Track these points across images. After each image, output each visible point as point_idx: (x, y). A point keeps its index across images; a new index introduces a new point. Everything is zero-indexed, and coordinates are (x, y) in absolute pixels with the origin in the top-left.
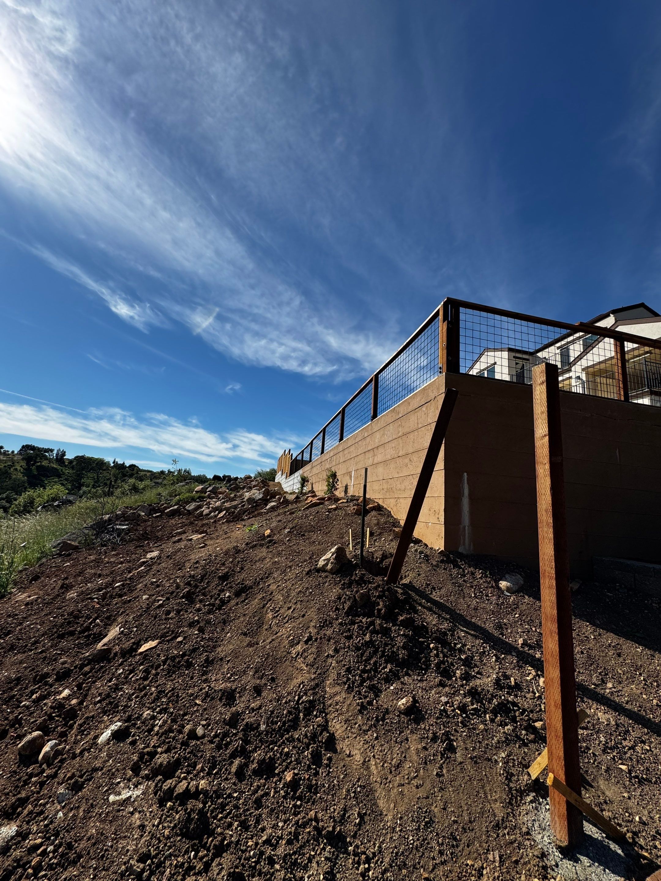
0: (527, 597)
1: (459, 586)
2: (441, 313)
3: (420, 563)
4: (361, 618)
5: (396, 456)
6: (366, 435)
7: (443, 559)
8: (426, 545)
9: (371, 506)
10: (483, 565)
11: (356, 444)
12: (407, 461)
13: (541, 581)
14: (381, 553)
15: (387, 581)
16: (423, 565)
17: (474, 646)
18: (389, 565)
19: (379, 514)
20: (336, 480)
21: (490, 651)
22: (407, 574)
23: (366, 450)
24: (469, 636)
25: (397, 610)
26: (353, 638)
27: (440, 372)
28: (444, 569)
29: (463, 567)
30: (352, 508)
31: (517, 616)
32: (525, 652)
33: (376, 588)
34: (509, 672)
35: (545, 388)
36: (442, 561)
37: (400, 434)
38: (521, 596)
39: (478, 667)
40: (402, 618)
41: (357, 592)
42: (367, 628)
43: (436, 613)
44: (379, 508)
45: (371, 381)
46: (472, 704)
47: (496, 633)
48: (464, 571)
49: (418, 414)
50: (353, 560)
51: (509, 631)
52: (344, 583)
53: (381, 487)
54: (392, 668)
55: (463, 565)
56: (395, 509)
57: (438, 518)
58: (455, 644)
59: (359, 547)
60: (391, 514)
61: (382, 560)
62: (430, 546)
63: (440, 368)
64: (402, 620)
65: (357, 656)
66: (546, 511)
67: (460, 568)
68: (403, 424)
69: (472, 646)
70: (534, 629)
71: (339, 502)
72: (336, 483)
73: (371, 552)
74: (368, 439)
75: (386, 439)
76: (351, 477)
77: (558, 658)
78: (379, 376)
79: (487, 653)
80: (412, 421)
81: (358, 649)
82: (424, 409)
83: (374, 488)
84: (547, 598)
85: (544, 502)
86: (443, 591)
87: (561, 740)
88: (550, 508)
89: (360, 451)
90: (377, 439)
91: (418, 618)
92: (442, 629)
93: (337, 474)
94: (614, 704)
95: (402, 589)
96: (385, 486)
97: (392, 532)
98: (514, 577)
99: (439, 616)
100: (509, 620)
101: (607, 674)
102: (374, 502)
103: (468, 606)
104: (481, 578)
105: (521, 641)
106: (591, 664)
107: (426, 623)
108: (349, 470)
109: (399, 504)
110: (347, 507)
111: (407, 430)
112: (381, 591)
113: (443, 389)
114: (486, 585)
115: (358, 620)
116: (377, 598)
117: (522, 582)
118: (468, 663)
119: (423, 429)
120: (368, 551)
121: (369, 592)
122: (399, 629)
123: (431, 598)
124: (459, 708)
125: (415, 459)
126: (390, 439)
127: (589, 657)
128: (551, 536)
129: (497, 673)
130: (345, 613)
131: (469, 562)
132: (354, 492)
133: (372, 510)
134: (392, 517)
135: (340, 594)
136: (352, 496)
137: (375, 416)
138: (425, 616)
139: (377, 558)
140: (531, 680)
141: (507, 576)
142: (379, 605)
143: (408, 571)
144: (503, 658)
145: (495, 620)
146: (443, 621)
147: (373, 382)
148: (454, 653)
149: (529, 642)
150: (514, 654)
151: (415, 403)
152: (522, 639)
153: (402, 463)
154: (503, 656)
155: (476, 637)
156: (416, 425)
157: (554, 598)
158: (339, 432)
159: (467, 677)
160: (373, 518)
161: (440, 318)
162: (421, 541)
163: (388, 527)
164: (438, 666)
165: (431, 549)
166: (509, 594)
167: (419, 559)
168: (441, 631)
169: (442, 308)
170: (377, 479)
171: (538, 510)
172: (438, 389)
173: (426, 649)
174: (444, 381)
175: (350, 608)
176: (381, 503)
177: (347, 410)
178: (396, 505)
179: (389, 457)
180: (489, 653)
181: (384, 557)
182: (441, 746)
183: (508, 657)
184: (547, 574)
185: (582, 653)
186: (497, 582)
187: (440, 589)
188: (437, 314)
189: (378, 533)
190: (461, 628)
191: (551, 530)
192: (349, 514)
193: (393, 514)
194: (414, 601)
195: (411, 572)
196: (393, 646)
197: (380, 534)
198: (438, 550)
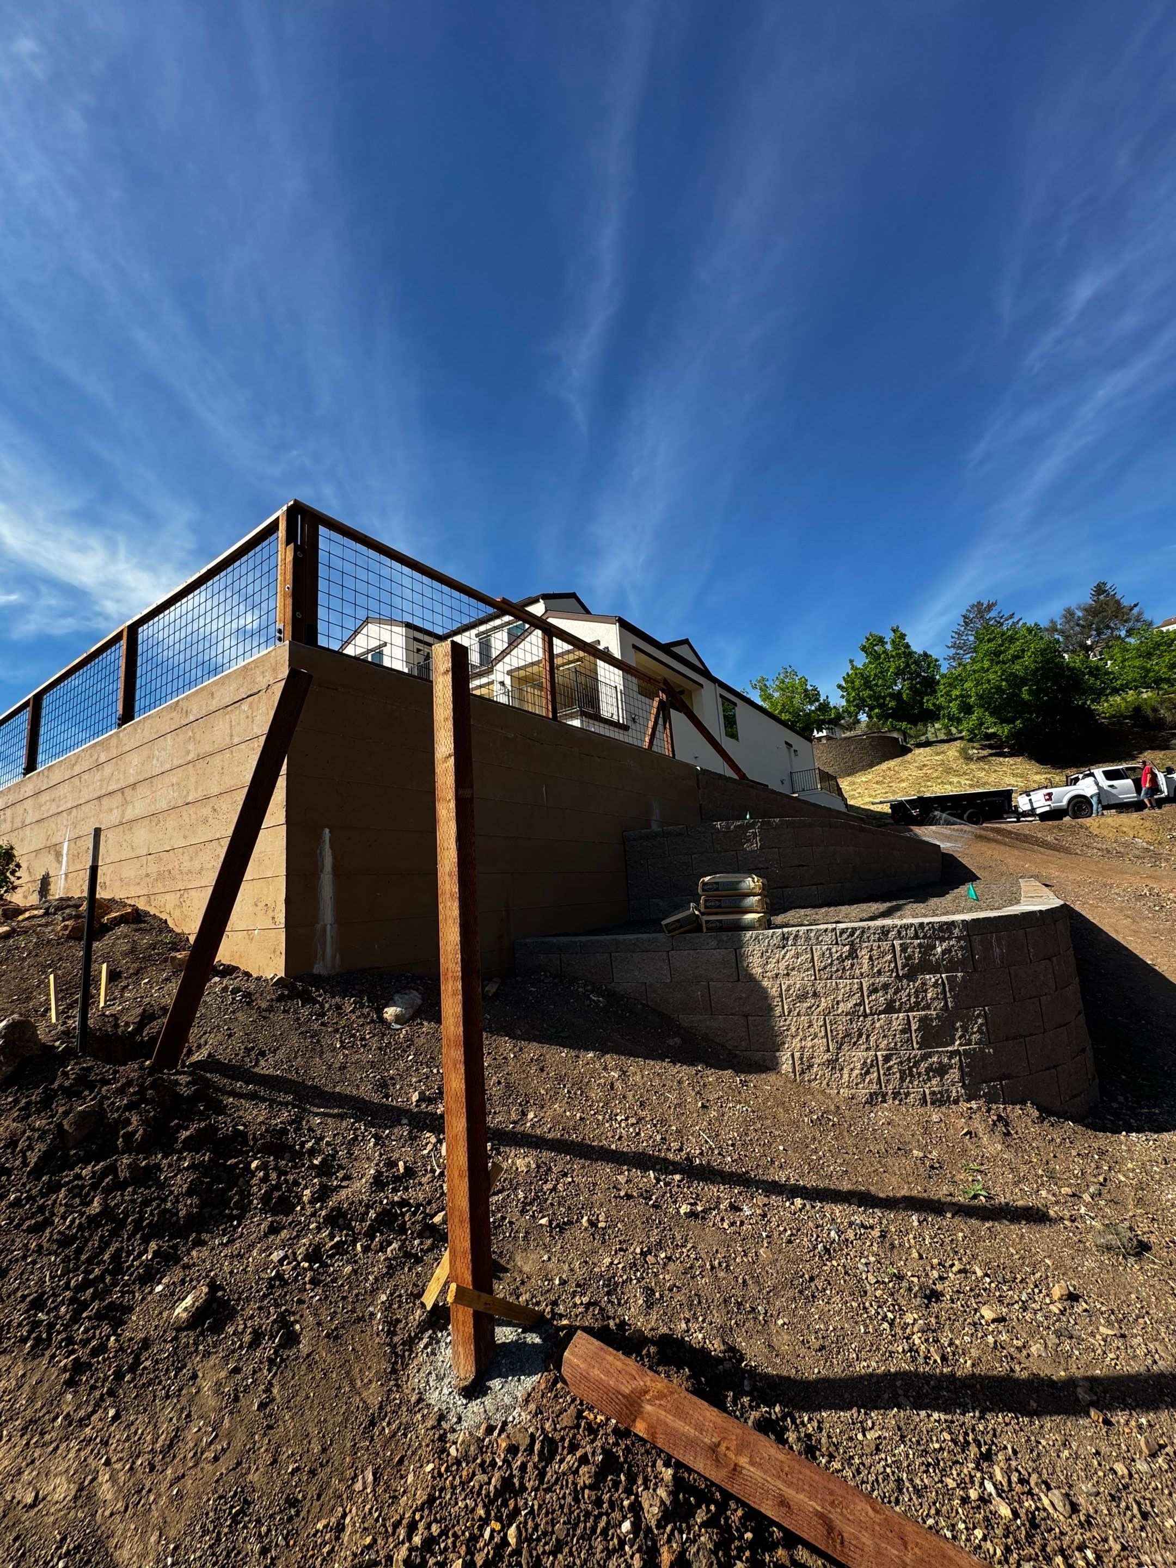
0: (426, 1023)
1: (312, 1037)
2: (282, 526)
3: (233, 1012)
4: (77, 1170)
5: (180, 803)
6: (103, 758)
7: (282, 993)
8: (248, 974)
9: (114, 915)
10: (357, 987)
11: (76, 780)
12: (206, 811)
13: (443, 988)
14: (139, 1011)
15: (151, 1068)
16: (239, 1014)
17: (338, 1134)
18: (159, 1033)
19: (136, 930)
20: (12, 866)
21: (366, 1131)
22: (202, 1041)
23: (103, 792)
24: (329, 1120)
25: (176, 1121)
26: (52, 1223)
27: (280, 639)
28: (285, 1011)
29: (320, 999)
30: (60, 925)
31: (411, 1058)
32: (421, 1112)
33: (121, 1091)
34: (395, 1156)
35: (450, 680)
36: (280, 998)
37: (190, 757)
38: (418, 1024)
39: (343, 1169)
40: (188, 1133)
41: (66, 1114)
42: (94, 1187)
43: (263, 1100)
44: (136, 917)
45: (118, 637)
46: (332, 1238)
47: (376, 1098)
48: (322, 1006)
49: (233, 717)
50: (57, 1043)
51: (398, 1087)
52: (29, 1104)
53: (143, 872)
54: (160, 1247)
55: (320, 996)
56: (176, 914)
57: (273, 918)
58: (303, 1144)
59: (76, 1012)
60: (168, 927)
61: (141, 1026)
62: (255, 976)
63: (280, 631)
64: (186, 1138)
65: (66, 1260)
66: (450, 875)
67: (315, 1002)
68: (198, 737)
69: (335, 1135)
70: (435, 1071)
71: (21, 918)
72: (13, 872)
73: (112, 1015)
74: (108, 769)
75: (156, 767)
76: (58, 855)
77: (464, 1100)
78: (140, 630)
79: (360, 1138)
80: (220, 731)
81: (65, 1241)
82: (245, 706)
83: (124, 876)
84: (451, 1012)
85: (447, 862)
86: (281, 1054)
87: (467, 1225)
88: (456, 870)
89: (85, 795)
90: (133, 767)
91: (225, 1122)
92: (276, 1125)
93: (15, 852)
94: (534, 1139)
95: (190, 1074)
96: (153, 869)
97: (169, 963)
98: (407, 997)
99: (272, 1102)
100: (397, 1069)
101: (528, 1102)
102: (125, 905)
103: (330, 1067)
104: (353, 1011)
105: (415, 1097)
106: (510, 1095)
107: (244, 1125)
108: (54, 841)
109: (188, 903)
110: (47, 925)
111: (207, 748)
112: (134, 1093)
113: (284, 672)
114: (361, 1021)
115: (68, 1175)
116: (124, 1112)
117: (419, 1001)
118: (326, 1169)
119: (243, 746)
120: (103, 1015)
121: (101, 1103)
122: (179, 1159)
123: (256, 1074)
124: (305, 1259)
125: (224, 807)
126: (168, 767)
127: (508, 1086)
128: (456, 912)
129: (377, 1165)
130: (30, 1173)
131: (332, 987)
132: (68, 889)
133: (118, 924)
134: (171, 931)
135: (13, 1134)
136: (61, 899)
137: (128, 716)
138: (241, 1113)
139: (127, 1024)
140: (429, 1153)
141: (396, 998)
142: (128, 1122)
143: (205, 1033)
144: (387, 1136)
145: (375, 1077)
146: (280, 1110)
147: (124, 642)
148: (301, 1160)
149: (427, 1093)
150: (405, 1121)
151: (226, 695)
152: (417, 1093)
153: (194, 817)
154: (387, 1132)
155: (341, 1117)
156: (228, 739)
157: (459, 1009)
158: (24, 752)
159: (323, 1194)
160: (119, 942)
161: (280, 535)
162: (238, 968)
163: (158, 954)
164: (266, 1199)
165: (259, 979)
166: (399, 1027)
167: (232, 1003)
168: (274, 1130)
169: (285, 518)
170: (133, 855)
171: (439, 874)
172: (275, 670)
173: (241, 1175)
174: (287, 658)
175: (45, 1158)
176: (141, 905)
177: (46, 700)
178: (180, 906)
179: (163, 805)
180: (364, 1137)
181: (147, 1017)
182: (268, 1348)
183: (396, 1130)
184: (451, 974)
185: (499, 1083)
186: (380, 1011)
187: (275, 1052)
188: (274, 527)
189: (131, 971)
190: (316, 1110)
191: (456, 904)
192: (49, 941)
193: (171, 926)
194: (218, 1089)
195: (213, 1035)
196: (164, 1200)
197: (137, 973)
198: (272, 979)
